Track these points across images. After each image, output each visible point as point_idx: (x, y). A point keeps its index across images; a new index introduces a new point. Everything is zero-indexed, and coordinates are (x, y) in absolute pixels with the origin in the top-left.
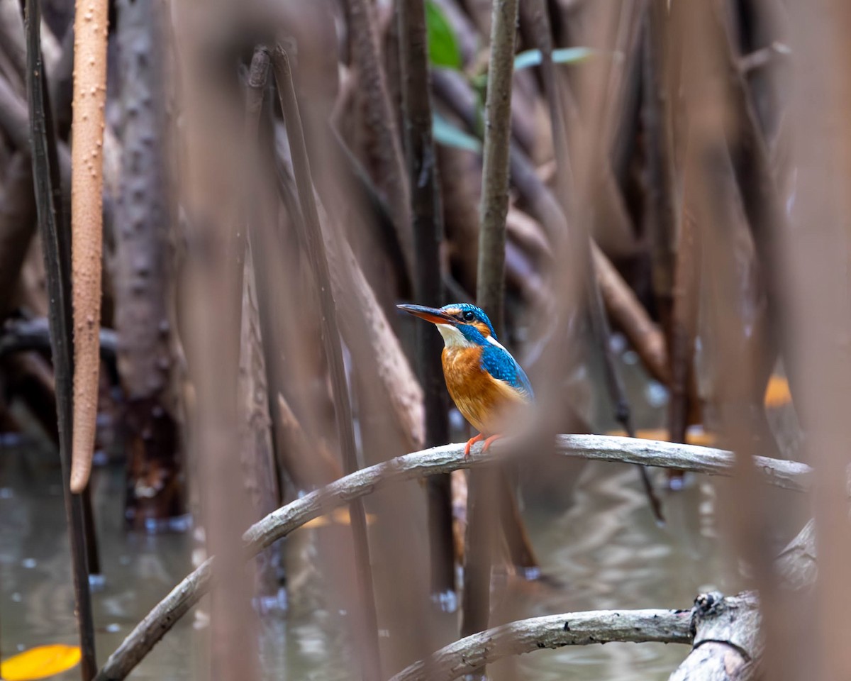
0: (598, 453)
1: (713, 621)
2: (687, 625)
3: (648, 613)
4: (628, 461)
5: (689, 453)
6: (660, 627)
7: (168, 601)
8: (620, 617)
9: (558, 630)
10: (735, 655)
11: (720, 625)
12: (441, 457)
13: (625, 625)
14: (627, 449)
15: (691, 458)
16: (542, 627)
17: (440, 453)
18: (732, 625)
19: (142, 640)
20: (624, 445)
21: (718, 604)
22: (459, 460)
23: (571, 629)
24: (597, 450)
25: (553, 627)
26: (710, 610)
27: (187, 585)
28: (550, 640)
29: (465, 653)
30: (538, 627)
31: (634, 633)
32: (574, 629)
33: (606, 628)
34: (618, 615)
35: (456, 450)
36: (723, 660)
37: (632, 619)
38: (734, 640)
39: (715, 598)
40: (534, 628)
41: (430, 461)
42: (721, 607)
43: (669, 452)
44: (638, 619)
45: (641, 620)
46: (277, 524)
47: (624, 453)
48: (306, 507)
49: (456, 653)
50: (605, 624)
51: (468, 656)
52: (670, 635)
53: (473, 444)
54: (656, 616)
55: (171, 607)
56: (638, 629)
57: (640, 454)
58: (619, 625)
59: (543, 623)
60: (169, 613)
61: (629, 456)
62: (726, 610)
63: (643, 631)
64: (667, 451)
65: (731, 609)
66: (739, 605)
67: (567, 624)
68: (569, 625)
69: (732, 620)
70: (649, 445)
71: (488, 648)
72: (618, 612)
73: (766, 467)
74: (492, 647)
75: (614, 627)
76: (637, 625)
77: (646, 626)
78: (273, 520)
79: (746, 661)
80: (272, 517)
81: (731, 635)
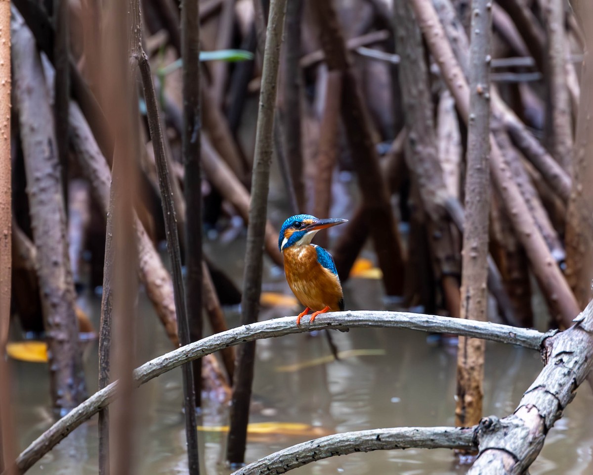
0: (392, 323)
1: (493, 435)
2: (471, 437)
3: (440, 429)
4: (413, 328)
5: (457, 323)
6: (449, 439)
7: (67, 418)
8: (419, 432)
9: (372, 440)
10: (509, 458)
11: (497, 438)
12: (279, 325)
13: (422, 437)
14: (413, 321)
15: (459, 327)
16: (359, 438)
17: (278, 323)
18: (506, 438)
19: (47, 444)
20: (411, 318)
21: (496, 425)
22: (292, 328)
23: (381, 439)
24: (392, 321)
25: (368, 438)
26: (491, 428)
27: (84, 408)
28: (365, 446)
29: (299, 455)
30: (356, 438)
31: (429, 443)
32: (384, 440)
33: (409, 439)
34: (417, 430)
35: (290, 321)
36: (502, 462)
37: (428, 433)
38: (508, 448)
39: (493, 420)
40: (353, 439)
41: (271, 328)
42: (498, 426)
43: (444, 323)
44: (432, 433)
45: (435, 434)
46: (154, 368)
47: (412, 323)
48: (177, 358)
49: (292, 454)
50: (407, 437)
51: (301, 457)
52: (457, 443)
53: (302, 316)
54: (446, 432)
55: (70, 422)
56: (432, 440)
57: (422, 324)
58: (418, 437)
59: (359, 435)
60: (68, 426)
61: (414, 325)
62: (501, 428)
63: (437, 441)
64: (441, 322)
65: (504, 427)
66: (509, 425)
67: (378, 436)
68: (380, 437)
69: (505, 434)
70: (428, 318)
71: (317, 452)
72: (417, 428)
73: (510, 333)
74: (320, 451)
75: (414, 438)
76: (432, 438)
77: (438, 438)
78: (151, 366)
79: (516, 462)
80: (150, 364)
81: (506, 445)
